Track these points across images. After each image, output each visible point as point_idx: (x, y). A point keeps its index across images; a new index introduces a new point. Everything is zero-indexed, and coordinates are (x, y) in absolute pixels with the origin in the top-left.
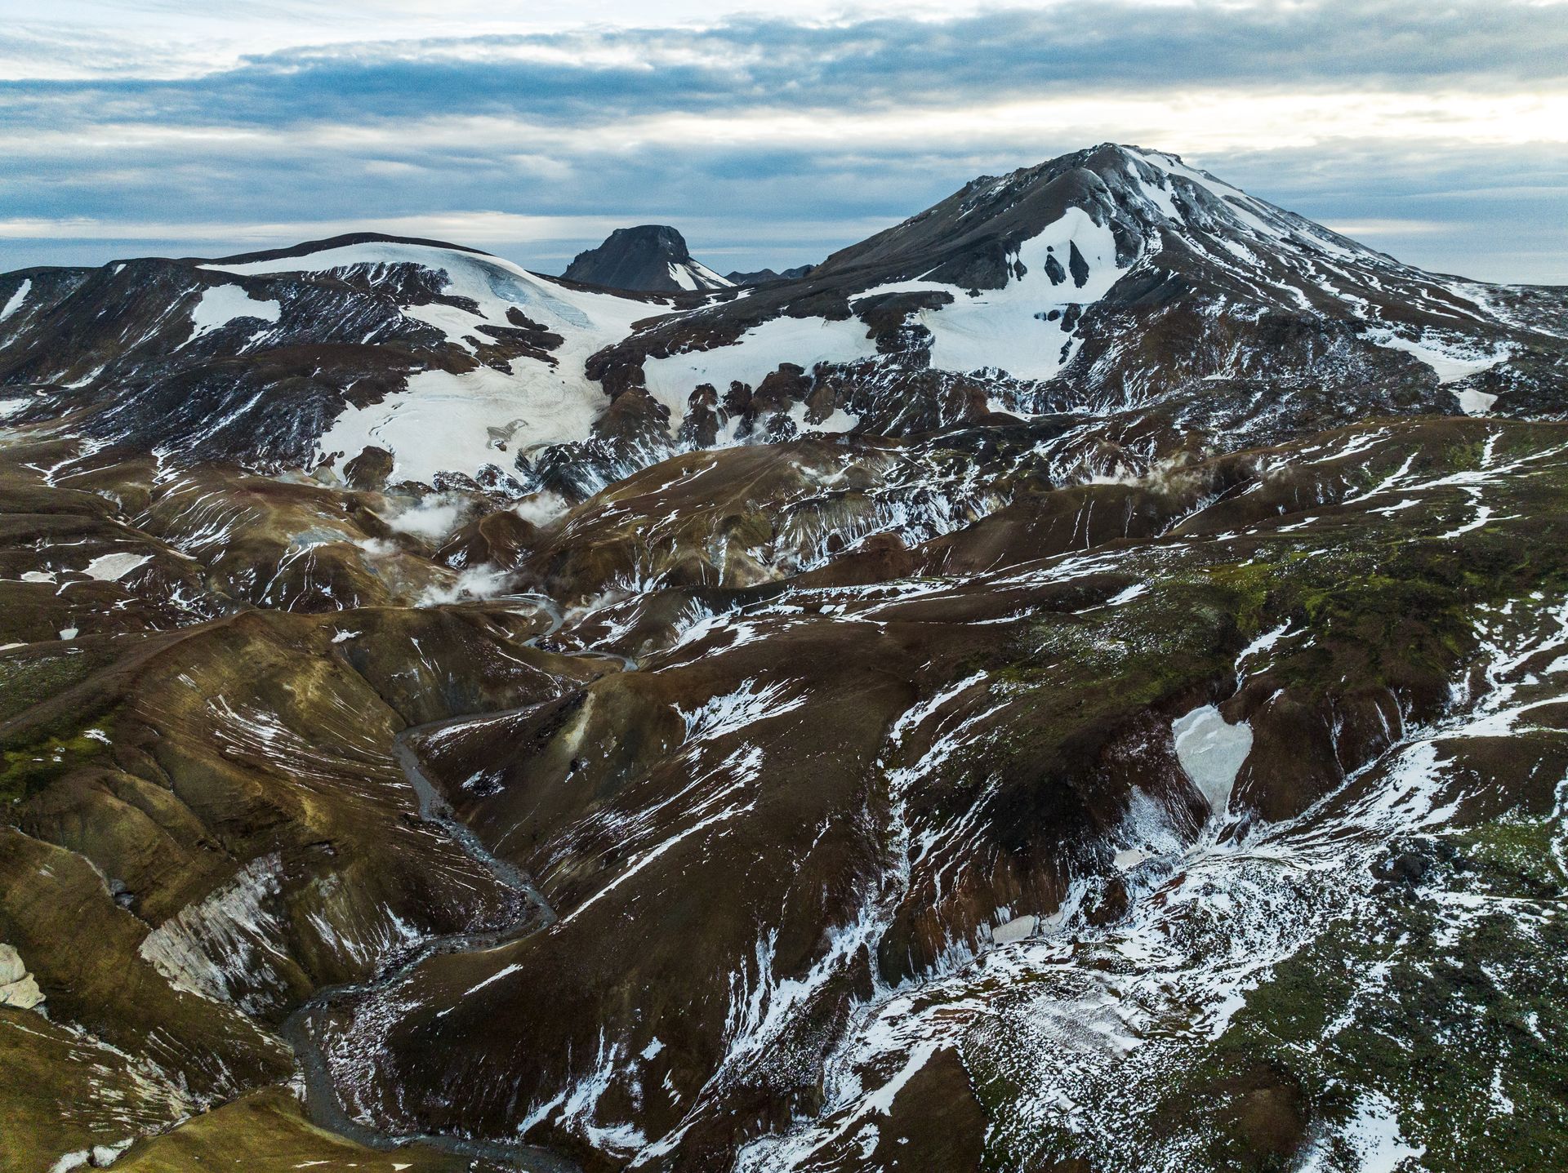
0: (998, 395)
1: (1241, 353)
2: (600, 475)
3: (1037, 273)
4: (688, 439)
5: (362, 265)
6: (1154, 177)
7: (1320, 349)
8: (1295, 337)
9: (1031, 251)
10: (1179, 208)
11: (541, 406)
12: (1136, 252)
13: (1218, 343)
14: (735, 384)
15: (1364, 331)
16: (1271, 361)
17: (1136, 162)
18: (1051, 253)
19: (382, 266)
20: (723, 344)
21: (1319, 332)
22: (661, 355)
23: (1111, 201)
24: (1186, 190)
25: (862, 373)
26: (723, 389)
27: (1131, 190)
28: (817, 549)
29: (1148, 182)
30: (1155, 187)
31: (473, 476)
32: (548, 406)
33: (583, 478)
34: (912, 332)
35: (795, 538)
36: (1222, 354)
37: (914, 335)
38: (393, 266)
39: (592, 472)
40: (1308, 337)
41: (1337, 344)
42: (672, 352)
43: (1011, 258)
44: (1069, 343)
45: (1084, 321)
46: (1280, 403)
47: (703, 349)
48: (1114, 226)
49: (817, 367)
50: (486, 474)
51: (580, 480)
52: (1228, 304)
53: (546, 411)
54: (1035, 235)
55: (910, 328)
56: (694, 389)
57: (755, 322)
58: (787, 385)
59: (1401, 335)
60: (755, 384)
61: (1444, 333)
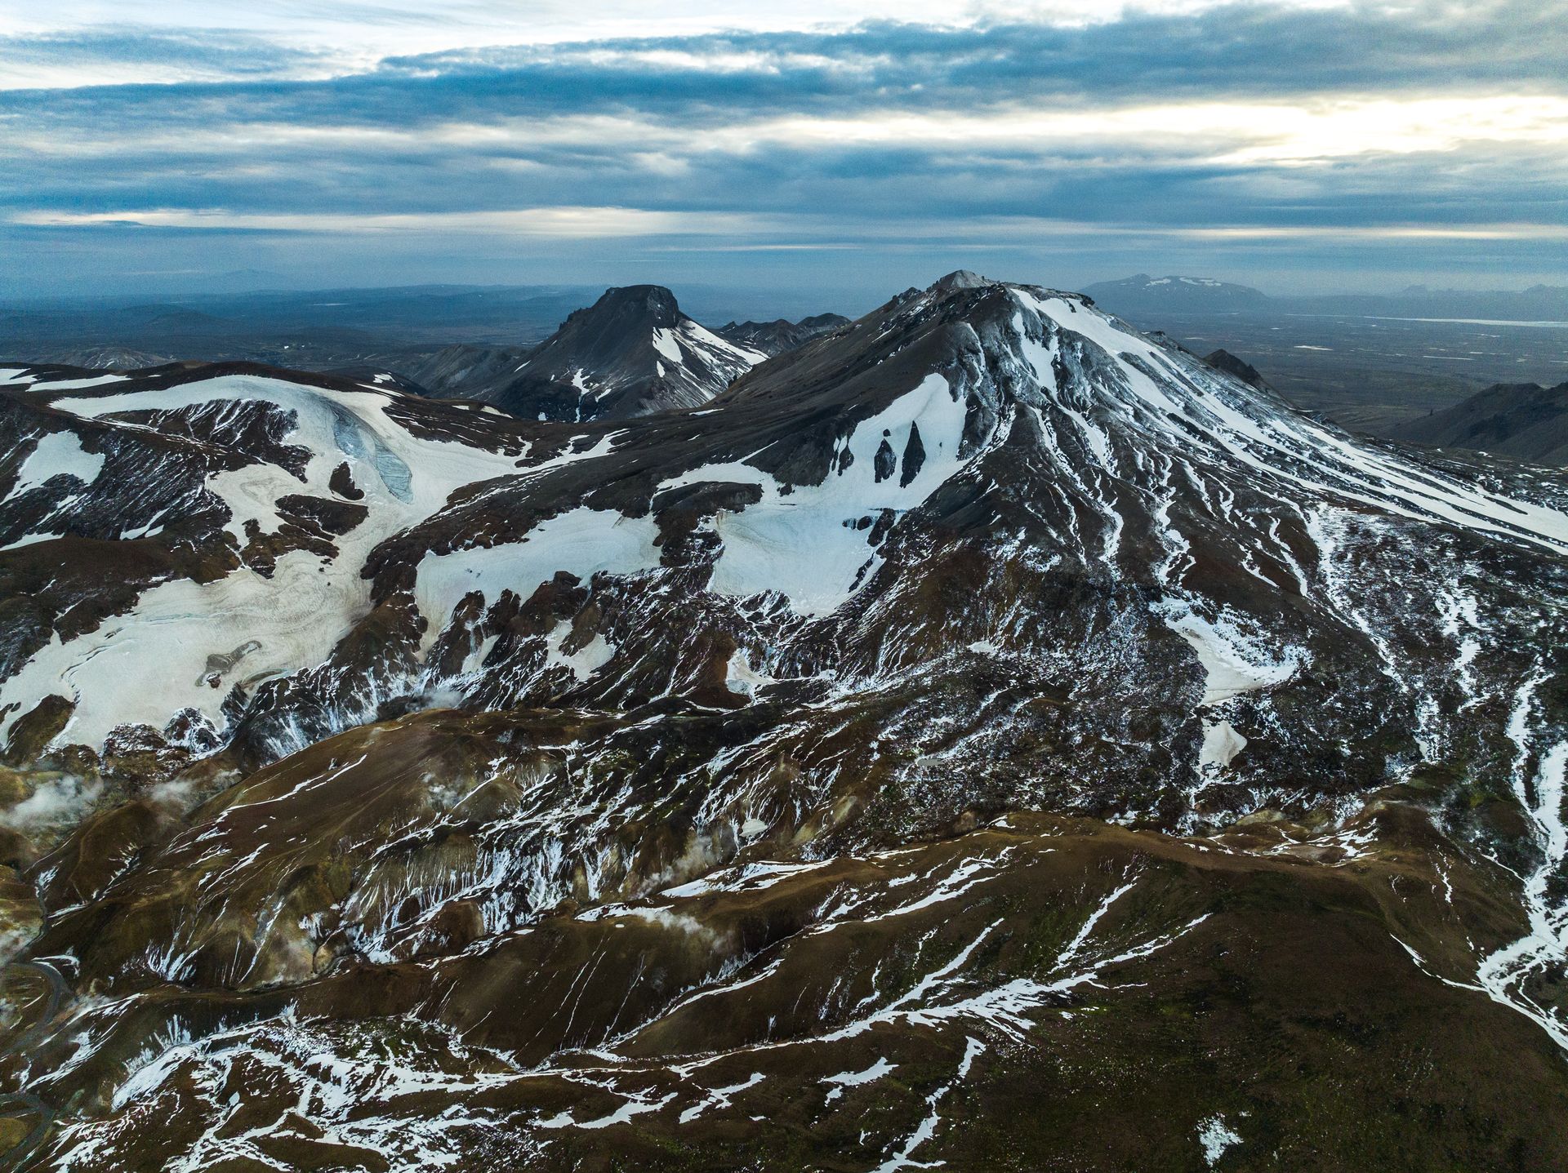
0: (749, 645)
1: (1018, 616)
2: (301, 726)
3: (864, 465)
4: (432, 666)
5: (217, 401)
6: (1040, 331)
7: (1104, 619)
8: (1078, 602)
9: (865, 437)
10: (1057, 375)
11: (288, 620)
12: (982, 440)
13: (998, 599)
14: (507, 593)
15: (1160, 600)
16: (1046, 631)
17: (1026, 312)
18: (888, 439)
19: (237, 403)
20: (509, 541)
21: (1108, 597)
22: (442, 551)
23: (980, 366)
24: (1073, 349)
25: (632, 594)
26: (491, 600)
27: (1009, 350)
28: (386, 917)
29: (1031, 339)
30: (1038, 344)
31: (160, 726)
32: (298, 618)
33: (276, 732)
34: (701, 541)
35: (366, 901)
36: (997, 615)
37: (702, 546)
38: (248, 404)
39: (292, 723)
40: (1094, 603)
41: (1124, 615)
42: (455, 548)
43: (839, 445)
44: (869, 563)
45: (894, 533)
46: (1010, 713)
47: (487, 546)
48: (972, 401)
49: (594, 578)
50: (177, 724)
51: (271, 735)
52: (1024, 544)
53: (293, 626)
54: (877, 413)
55: (699, 536)
56: (464, 597)
57: (549, 514)
58: (555, 601)
59: (1197, 611)
60: (525, 594)
61: (1242, 617)
